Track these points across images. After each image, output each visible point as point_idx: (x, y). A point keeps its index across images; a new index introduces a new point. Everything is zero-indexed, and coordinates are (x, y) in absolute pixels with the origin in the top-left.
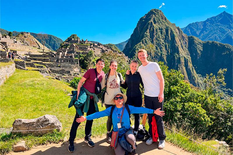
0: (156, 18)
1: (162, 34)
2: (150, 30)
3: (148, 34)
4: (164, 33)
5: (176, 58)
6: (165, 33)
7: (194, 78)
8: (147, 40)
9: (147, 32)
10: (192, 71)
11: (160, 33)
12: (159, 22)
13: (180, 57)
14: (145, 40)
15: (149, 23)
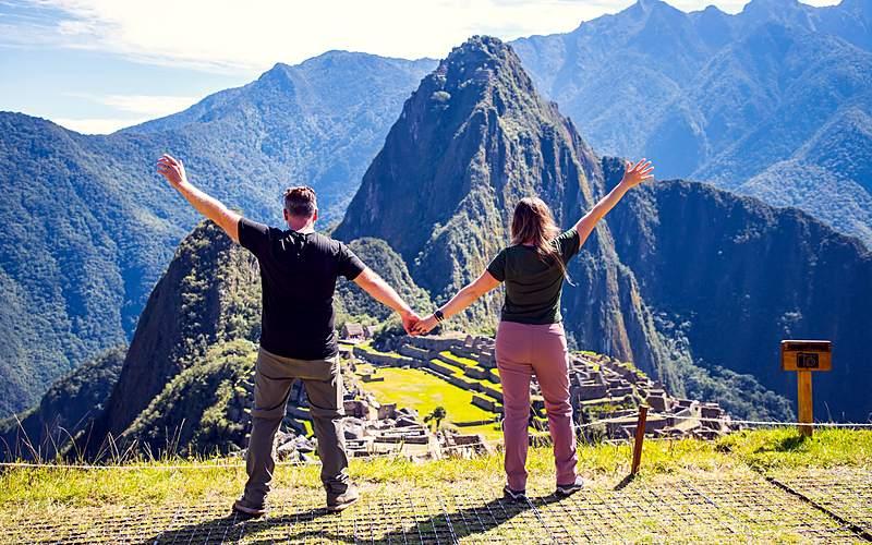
0: (500, 85)
1: (529, 163)
2: (488, 147)
3: (485, 170)
4: (537, 161)
5: (590, 275)
6: (542, 159)
7: (653, 358)
8: (484, 200)
9: (478, 162)
10: (644, 328)
11: (523, 163)
12: (514, 104)
13: (605, 271)
14: (478, 199)
15: (482, 115)
